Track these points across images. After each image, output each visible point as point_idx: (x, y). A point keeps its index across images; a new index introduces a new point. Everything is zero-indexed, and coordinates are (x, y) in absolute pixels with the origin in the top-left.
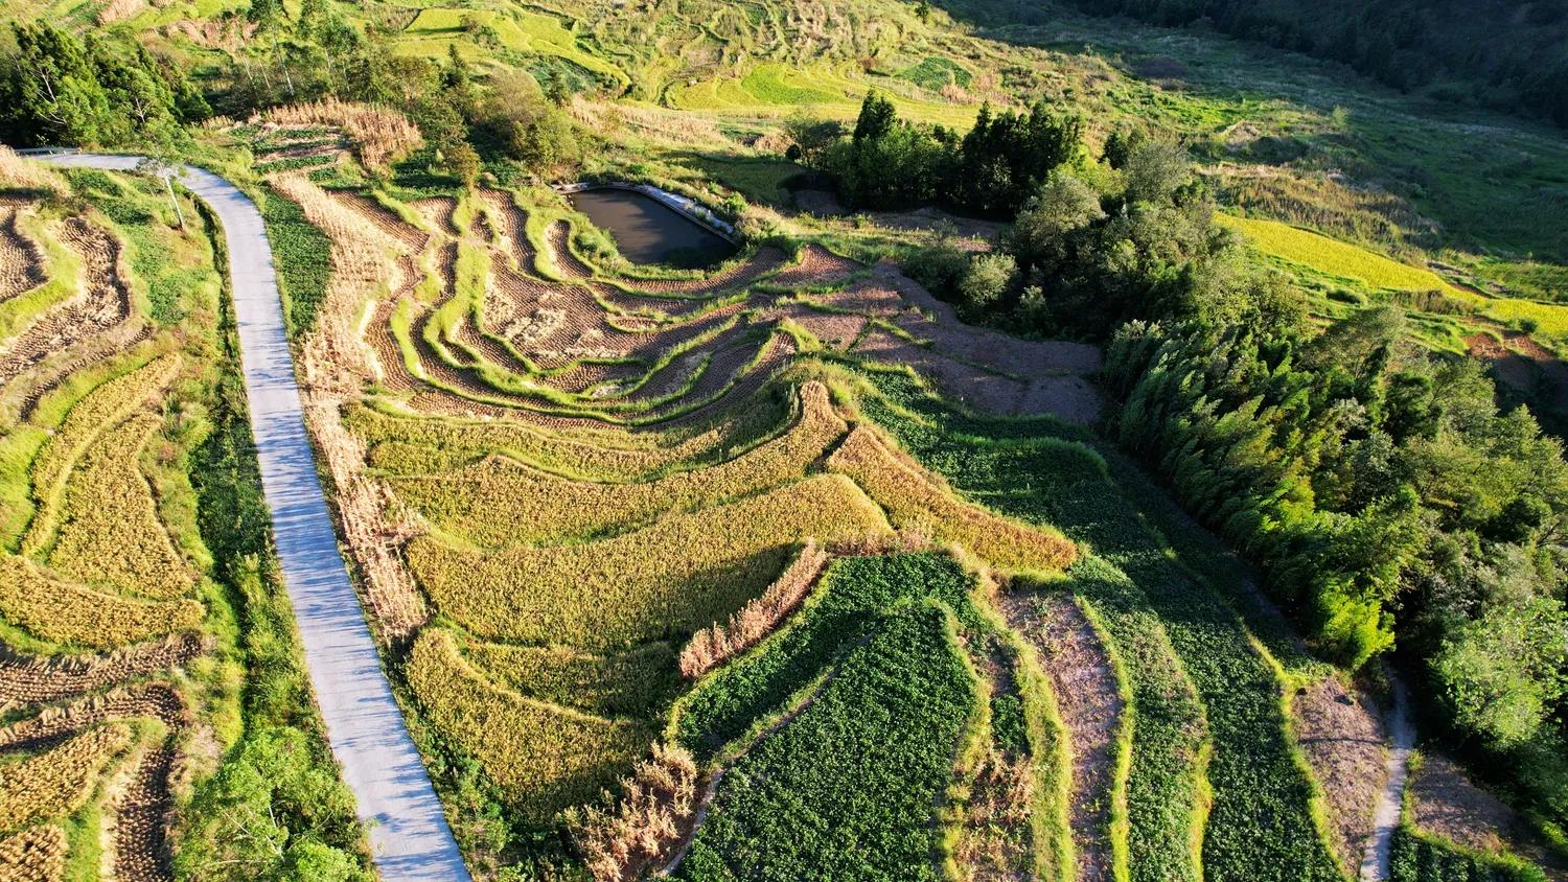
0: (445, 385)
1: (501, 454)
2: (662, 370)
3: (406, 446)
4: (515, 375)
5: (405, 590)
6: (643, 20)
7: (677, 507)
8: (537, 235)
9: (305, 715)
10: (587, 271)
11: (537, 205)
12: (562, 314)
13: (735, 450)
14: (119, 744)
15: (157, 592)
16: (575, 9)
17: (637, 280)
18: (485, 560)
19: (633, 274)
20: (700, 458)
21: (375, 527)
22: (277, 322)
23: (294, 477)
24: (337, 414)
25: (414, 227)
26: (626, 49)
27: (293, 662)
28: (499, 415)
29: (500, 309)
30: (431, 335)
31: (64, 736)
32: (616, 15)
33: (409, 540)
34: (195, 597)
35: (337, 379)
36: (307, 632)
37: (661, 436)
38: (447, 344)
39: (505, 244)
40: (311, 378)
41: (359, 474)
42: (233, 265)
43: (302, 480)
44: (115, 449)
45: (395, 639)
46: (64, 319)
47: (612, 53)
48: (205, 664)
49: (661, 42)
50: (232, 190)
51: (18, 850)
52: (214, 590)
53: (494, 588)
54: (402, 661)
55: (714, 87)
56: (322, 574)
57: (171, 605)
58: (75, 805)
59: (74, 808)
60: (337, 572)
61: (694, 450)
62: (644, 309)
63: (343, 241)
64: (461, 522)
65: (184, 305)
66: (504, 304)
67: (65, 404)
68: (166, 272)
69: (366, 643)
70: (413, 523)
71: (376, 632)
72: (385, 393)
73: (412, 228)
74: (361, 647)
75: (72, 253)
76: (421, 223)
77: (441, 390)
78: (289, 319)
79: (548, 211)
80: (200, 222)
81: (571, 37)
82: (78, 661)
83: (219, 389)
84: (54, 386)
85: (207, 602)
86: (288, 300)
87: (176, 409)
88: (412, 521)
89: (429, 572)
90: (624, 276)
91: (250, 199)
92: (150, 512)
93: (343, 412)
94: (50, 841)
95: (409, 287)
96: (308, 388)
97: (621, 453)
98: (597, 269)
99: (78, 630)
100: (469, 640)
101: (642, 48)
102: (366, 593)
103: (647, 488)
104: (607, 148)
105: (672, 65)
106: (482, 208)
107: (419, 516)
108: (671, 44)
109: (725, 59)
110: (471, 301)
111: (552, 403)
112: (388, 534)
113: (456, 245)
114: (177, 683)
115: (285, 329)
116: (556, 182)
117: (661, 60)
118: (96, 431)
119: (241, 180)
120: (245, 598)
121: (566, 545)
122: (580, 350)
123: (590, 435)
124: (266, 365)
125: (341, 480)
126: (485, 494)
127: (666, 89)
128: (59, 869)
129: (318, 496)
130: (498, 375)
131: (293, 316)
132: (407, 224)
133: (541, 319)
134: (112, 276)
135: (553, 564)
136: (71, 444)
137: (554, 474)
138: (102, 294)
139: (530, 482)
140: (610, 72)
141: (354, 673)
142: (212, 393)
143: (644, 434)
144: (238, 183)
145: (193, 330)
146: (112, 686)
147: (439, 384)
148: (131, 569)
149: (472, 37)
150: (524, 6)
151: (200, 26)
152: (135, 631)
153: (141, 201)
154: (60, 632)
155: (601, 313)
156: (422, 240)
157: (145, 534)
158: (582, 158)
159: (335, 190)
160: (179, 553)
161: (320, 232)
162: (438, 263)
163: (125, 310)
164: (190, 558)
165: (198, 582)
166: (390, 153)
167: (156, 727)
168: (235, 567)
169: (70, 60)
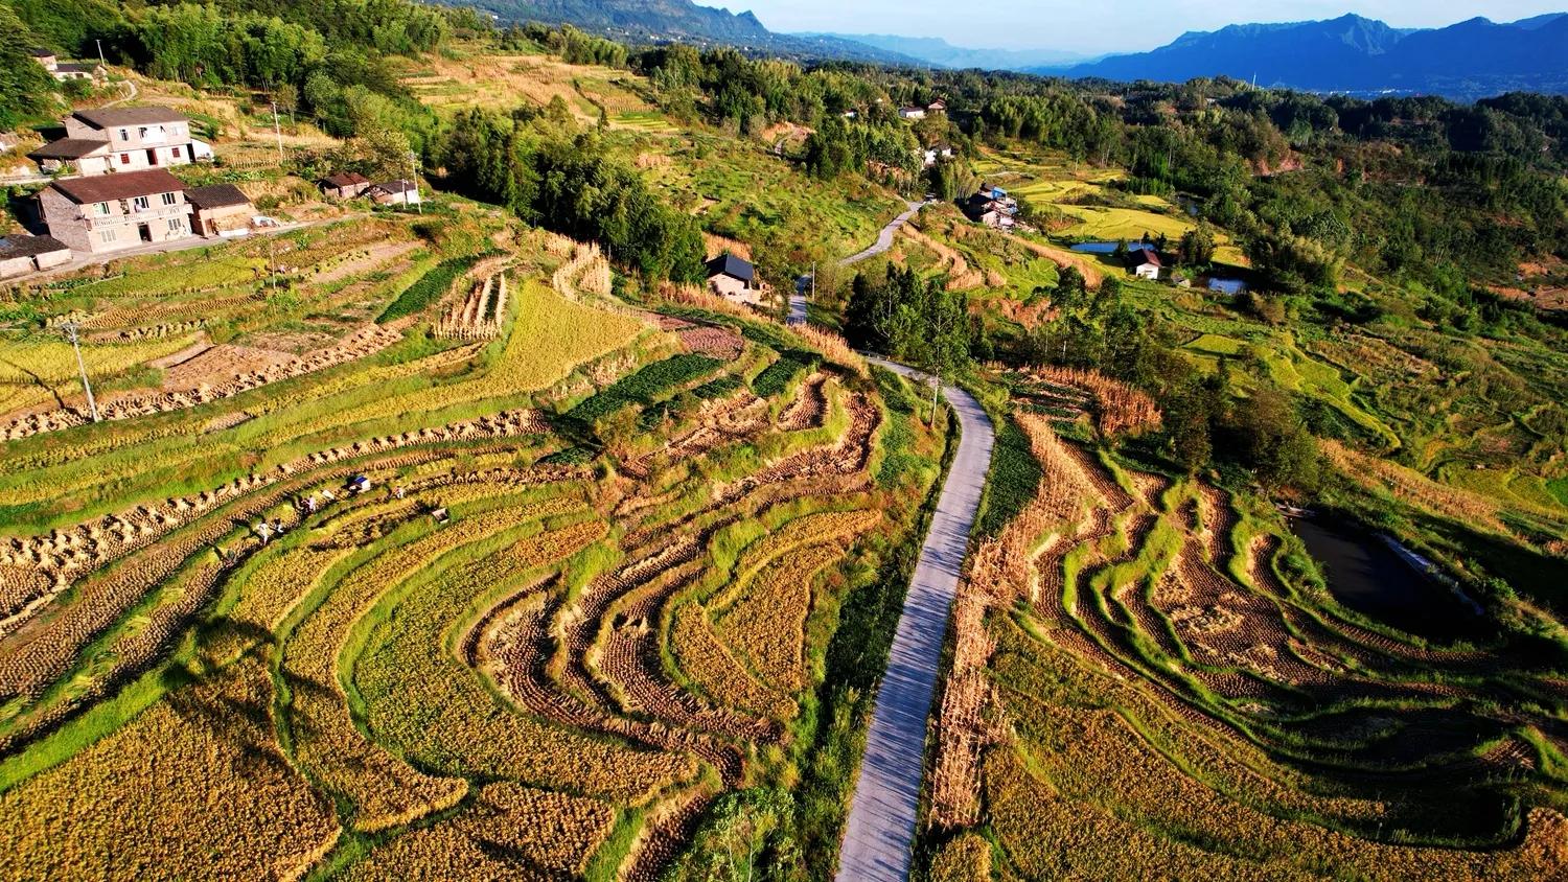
0: (1092, 632)
1: (1119, 712)
2: (1334, 714)
3: (1030, 665)
4: (1164, 654)
5: (968, 787)
6: (1437, 393)
7: (1299, 859)
8: (1242, 540)
9: (827, 845)
10: (1283, 592)
11: (1253, 514)
12: (1238, 619)
13: (1402, 834)
14: (686, 775)
15: (772, 681)
16: (1361, 367)
17: (1338, 620)
18: (1058, 801)
19: (1336, 613)
20: (1347, 822)
21: (969, 717)
22: (968, 519)
23: (920, 645)
24: (981, 612)
25: (1123, 489)
26: (1408, 416)
27: (841, 794)
28: (1131, 679)
29: (1175, 590)
30: (1097, 585)
31: (656, 748)
32: (1407, 382)
33: (993, 745)
34: (796, 699)
35: (996, 583)
36: (866, 776)
37: (1307, 779)
38: (1109, 600)
39: (1206, 536)
40: (974, 574)
41: (977, 669)
42: (954, 466)
43: (924, 651)
44: (802, 562)
45: (936, 825)
46: (818, 458)
47: (1389, 415)
48: (775, 754)
49: (1451, 419)
50: (982, 413)
51: (585, 811)
52: (812, 702)
53: (1053, 833)
54: (933, 848)
55: (1507, 478)
56: (904, 735)
57: (776, 695)
58: (634, 803)
59: (631, 805)
60: (917, 739)
61: (1344, 812)
62: (1336, 650)
63: (1054, 477)
64: (1049, 755)
65: (903, 478)
66: (1181, 587)
67: (787, 516)
68: (903, 451)
69: (909, 813)
70: (1004, 731)
71: (924, 809)
72: (1032, 614)
73: (1120, 491)
74: (905, 816)
75: (847, 415)
76: (1131, 489)
77: (1086, 635)
78: (979, 520)
79: (1262, 523)
80: (945, 427)
81: (1348, 390)
82: (695, 700)
83: (897, 550)
84: (787, 500)
85: (803, 707)
86: (985, 506)
87: (858, 552)
88: (1004, 728)
89: (998, 782)
90: (1323, 611)
91: (991, 423)
92: (801, 618)
93: (989, 612)
94: (604, 819)
95: (1095, 536)
96: (968, 581)
97: (1250, 772)
98: (1295, 594)
99: (708, 679)
100: (1005, 867)
101: (1427, 419)
102: (933, 772)
103: (1267, 822)
104: (1352, 490)
105: (1458, 442)
106: (1194, 496)
107: (1013, 730)
108: (1464, 424)
109: (1532, 454)
110: (1150, 571)
111: (1193, 694)
112: (976, 730)
113: (1156, 518)
114: (747, 756)
115: (972, 526)
116: (1282, 502)
117: (1446, 435)
118: (797, 543)
119: (992, 408)
120: (832, 720)
121: (1148, 831)
122: (1245, 660)
123: (1221, 740)
124: (942, 548)
125: (959, 664)
126: (1087, 742)
127: (1442, 464)
128: (598, 843)
129: (932, 669)
130: (1148, 646)
131: (984, 520)
132: (1117, 485)
133: (1215, 614)
134: (864, 442)
135: (1125, 842)
136: (775, 545)
137: (1166, 757)
138: (851, 449)
139: (1137, 752)
140: (1379, 431)
141: (885, 834)
142: (890, 552)
143: (1283, 768)
144: (988, 409)
145: (901, 499)
146: (704, 732)
147: (1086, 627)
148: (764, 654)
149: (1243, 365)
150: (1307, 353)
151: (1013, 306)
152: (743, 701)
153: (911, 398)
154: (696, 675)
155: (1281, 635)
156: (1124, 501)
157: (788, 633)
158: (1319, 488)
159: (1065, 439)
160: (803, 660)
161: (1038, 464)
162: (1132, 527)
163: (860, 466)
164: (809, 667)
165: (804, 689)
166: (1127, 427)
167: (715, 779)
168: (838, 692)
169: (913, 294)
